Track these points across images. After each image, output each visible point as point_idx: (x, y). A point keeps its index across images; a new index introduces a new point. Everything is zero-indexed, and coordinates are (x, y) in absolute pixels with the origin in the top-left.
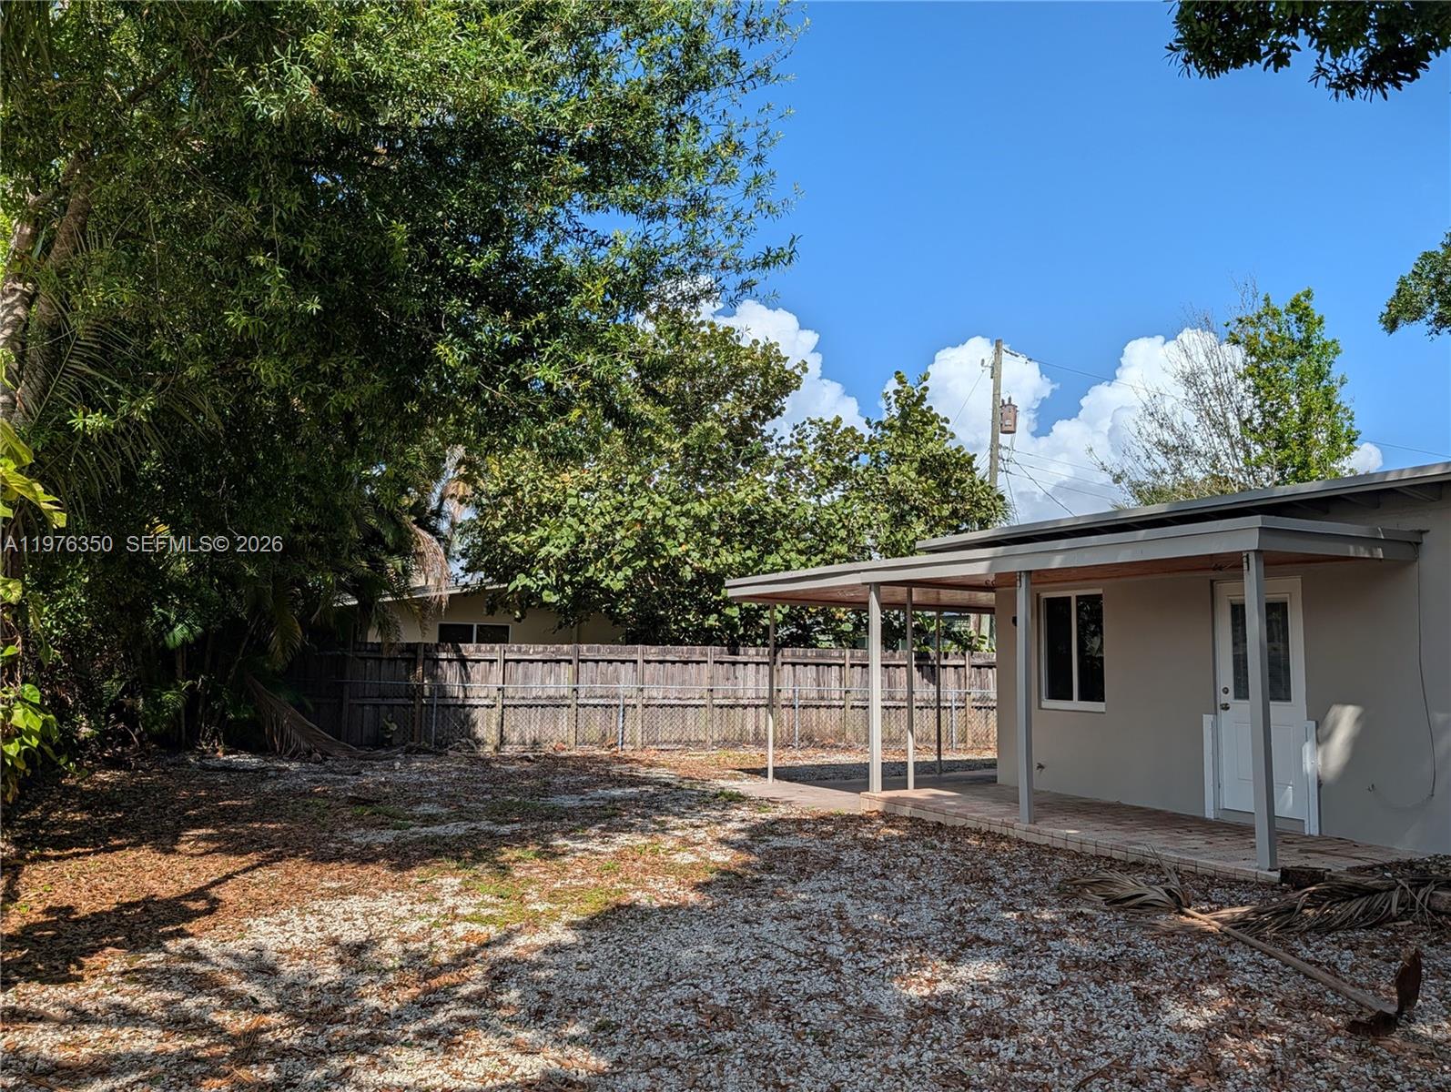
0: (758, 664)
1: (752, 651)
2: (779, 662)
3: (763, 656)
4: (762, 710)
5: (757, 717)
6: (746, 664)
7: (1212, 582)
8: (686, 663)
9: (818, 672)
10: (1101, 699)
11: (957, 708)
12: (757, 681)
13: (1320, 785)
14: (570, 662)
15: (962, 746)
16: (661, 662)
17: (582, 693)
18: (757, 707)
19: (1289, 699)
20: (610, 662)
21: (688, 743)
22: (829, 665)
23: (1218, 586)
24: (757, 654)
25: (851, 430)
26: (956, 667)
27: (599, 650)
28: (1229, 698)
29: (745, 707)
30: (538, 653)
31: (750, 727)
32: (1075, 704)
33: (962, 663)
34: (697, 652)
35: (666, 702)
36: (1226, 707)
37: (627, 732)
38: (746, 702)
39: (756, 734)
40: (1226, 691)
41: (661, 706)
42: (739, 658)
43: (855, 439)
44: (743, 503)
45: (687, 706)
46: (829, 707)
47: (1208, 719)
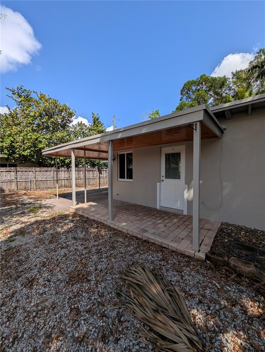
0: (64, 171)
1: (63, 168)
2: (69, 171)
3: (66, 169)
4: (66, 180)
5: (65, 182)
6: (62, 171)
7: (160, 148)
8: (47, 171)
9: (78, 172)
10: (132, 178)
11: (106, 178)
12: (64, 175)
13: (188, 202)
14: (14, 171)
15: (106, 184)
16: (40, 171)
17: (18, 179)
18: (65, 180)
19: (180, 179)
20: (26, 171)
21: (48, 188)
22: (81, 171)
23: (162, 149)
24: (64, 169)
25: (84, 124)
26: (105, 171)
27: (22, 169)
28: (163, 178)
29: (62, 180)
30: (4, 169)
31: (63, 184)
32: (126, 180)
33: (106, 170)
34: (49, 169)
35: (42, 180)
36: (163, 181)
37: (32, 186)
38: (62, 179)
39: (65, 185)
40: (163, 176)
41: (41, 181)
42: (60, 170)
43: (85, 126)
44: (59, 137)
45: (47, 180)
46: (81, 179)
47: (158, 184)
